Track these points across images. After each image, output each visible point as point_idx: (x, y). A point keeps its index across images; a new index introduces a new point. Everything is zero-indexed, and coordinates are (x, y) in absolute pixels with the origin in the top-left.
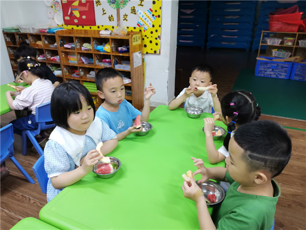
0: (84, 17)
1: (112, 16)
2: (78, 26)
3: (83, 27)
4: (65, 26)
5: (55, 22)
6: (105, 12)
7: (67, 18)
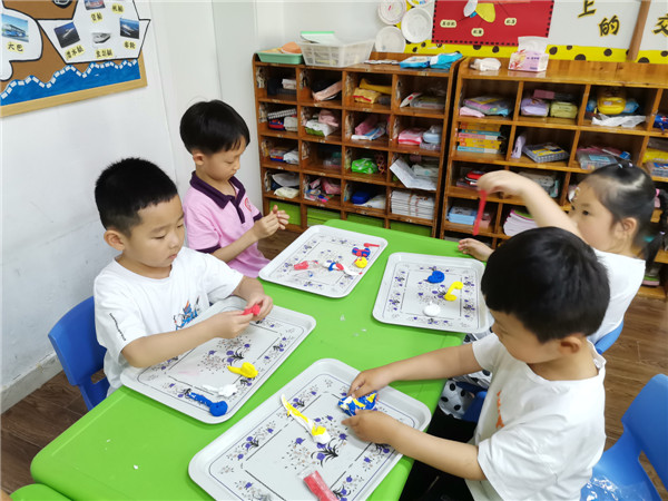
0: (510, 21)
1: (614, 19)
2: (477, 47)
3: (496, 50)
4: (432, 47)
5: (401, 35)
6: (589, 9)
7: (448, 24)
